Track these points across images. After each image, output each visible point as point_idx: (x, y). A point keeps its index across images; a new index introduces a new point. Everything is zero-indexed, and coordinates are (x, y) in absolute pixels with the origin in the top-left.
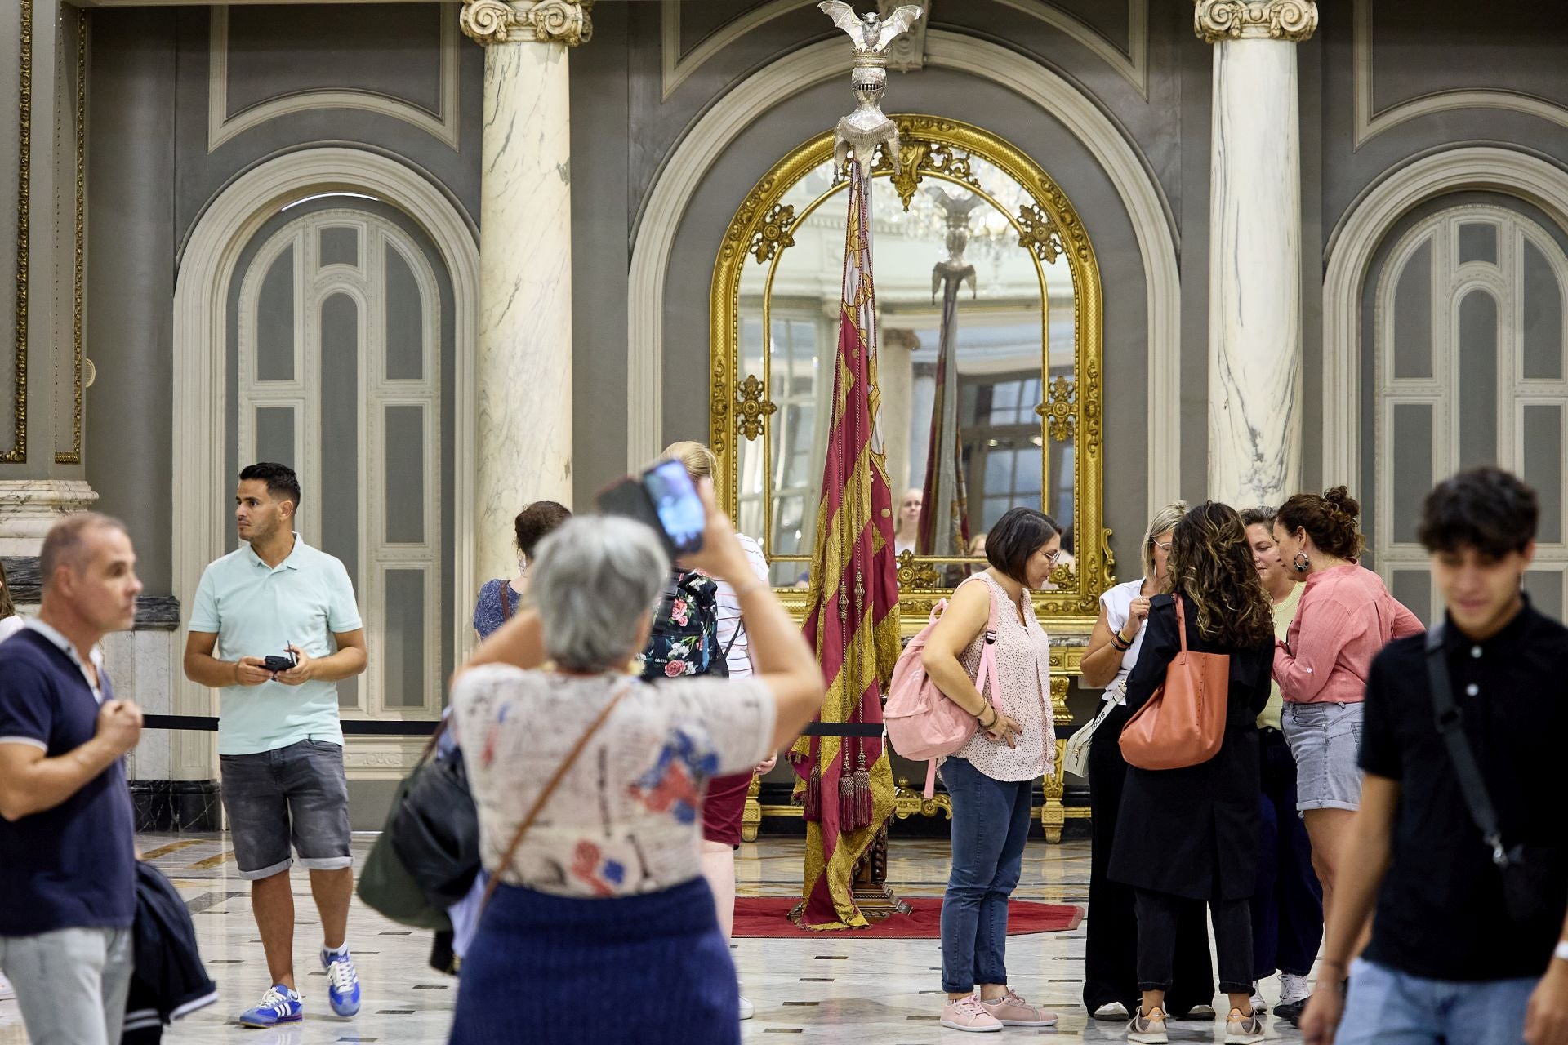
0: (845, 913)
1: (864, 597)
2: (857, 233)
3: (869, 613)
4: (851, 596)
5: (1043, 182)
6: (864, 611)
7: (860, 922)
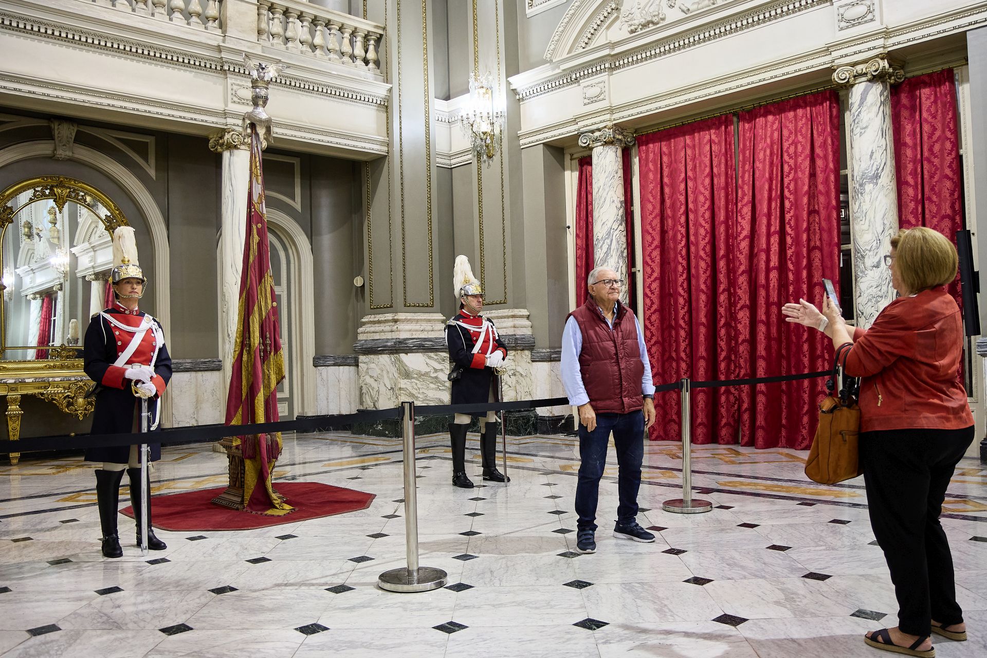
1: (271, 345)
2: (258, 167)
3: (272, 354)
4: (264, 344)
5: (115, 207)
6: (270, 354)
7: (287, 507)
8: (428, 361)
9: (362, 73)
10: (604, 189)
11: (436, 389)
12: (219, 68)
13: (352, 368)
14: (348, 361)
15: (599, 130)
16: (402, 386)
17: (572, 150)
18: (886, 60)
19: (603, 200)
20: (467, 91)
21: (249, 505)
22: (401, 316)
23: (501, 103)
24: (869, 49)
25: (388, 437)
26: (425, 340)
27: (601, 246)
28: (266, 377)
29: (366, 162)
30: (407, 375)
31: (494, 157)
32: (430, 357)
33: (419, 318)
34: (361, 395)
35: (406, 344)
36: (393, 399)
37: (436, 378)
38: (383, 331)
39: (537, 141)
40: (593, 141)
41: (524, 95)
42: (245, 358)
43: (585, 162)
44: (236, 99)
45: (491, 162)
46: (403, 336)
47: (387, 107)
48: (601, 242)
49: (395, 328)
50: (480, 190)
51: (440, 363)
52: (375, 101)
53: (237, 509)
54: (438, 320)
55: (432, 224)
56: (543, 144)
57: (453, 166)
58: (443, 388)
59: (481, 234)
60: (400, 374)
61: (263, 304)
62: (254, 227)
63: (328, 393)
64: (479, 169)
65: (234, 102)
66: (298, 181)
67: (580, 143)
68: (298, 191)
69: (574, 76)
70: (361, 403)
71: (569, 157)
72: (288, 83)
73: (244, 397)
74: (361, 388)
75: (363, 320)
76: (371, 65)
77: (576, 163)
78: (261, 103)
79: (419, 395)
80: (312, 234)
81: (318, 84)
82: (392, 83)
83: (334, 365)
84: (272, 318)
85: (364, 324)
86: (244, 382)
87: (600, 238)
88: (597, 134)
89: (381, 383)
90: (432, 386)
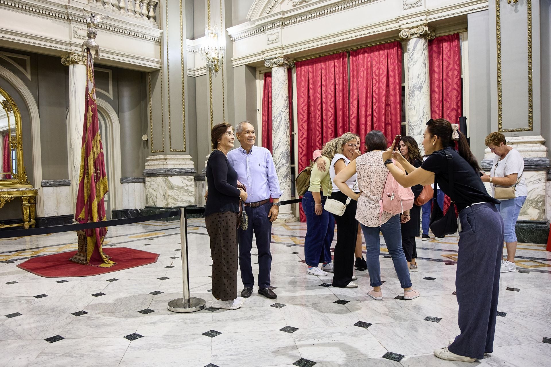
0: (106, 261)
1: (100, 173)
2: (91, 73)
3: (101, 178)
4: (97, 173)
5: (8, 95)
6: (100, 178)
7: (112, 262)
8: (183, 180)
9: (147, 23)
10: (278, 90)
11: (187, 195)
12: (66, 18)
13: (142, 184)
14: (140, 181)
15: (276, 58)
16: (169, 194)
17: (260, 69)
18: (427, 27)
19: (277, 96)
20: (204, 35)
21: (90, 262)
22: (168, 156)
23: (223, 42)
24: (419, 21)
25: (162, 221)
26: (182, 169)
27: (276, 120)
28: (98, 191)
29: (149, 73)
30: (172, 188)
31: (218, 71)
32: (184, 178)
33: (178, 157)
34: (147, 198)
35: (171, 171)
36: (165, 201)
37: (187, 189)
38: (158, 165)
39: (242, 63)
40: (272, 64)
41: (235, 38)
42: (86, 180)
43: (268, 75)
44: (76, 36)
45: (217, 74)
46: (169, 167)
47: (160, 42)
48: (276, 118)
49: (165, 163)
50: (211, 89)
51: (189, 182)
52: (153, 39)
53: (84, 264)
54: (188, 159)
55: (185, 106)
56: (245, 65)
57: (196, 76)
58: (191, 195)
59: (211, 113)
60: (168, 187)
61: (95, 150)
62: (90, 107)
63: (129, 198)
64: (210, 77)
65: (75, 37)
66: (111, 83)
67: (265, 65)
68: (111, 88)
69: (262, 29)
70: (147, 203)
71: (259, 72)
72: (105, 27)
73: (85, 202)
74: (147, 195)
75: (147, 158)
76: (151, 19)
77: (262, 76)
78: (92, 36)
79: (178, 199)
80: (119, 111)
81: (122, 29)
82: (163, 30)
83: (132, 182)
84: (101, 159)
85: (148, 160)
86: (86, 194)
87: (275, 116)
88: (275, 60)
89: (158, 192)
90: (185, 194)
